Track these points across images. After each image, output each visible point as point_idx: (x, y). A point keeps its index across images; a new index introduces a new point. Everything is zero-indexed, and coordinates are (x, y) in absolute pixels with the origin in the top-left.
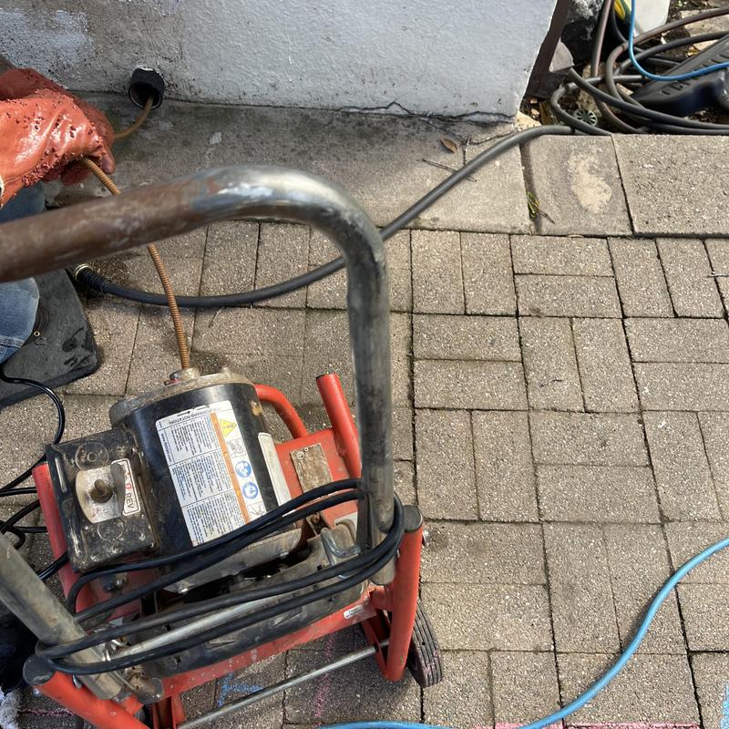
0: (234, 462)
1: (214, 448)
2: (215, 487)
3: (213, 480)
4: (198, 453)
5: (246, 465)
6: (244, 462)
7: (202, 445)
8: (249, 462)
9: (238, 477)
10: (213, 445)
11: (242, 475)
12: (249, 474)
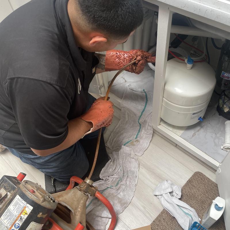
0: (17, 222)
1: (17, 214)
2: (8, 222)
3: (9, 221)
4: (14, 211)
5: (19, 226)
6: (19, 224)
7: (16, 211)
8: (20, 226)
9: (14, 226)
10: (18, 213)
11: (15, 227)
12: (17, 228)
